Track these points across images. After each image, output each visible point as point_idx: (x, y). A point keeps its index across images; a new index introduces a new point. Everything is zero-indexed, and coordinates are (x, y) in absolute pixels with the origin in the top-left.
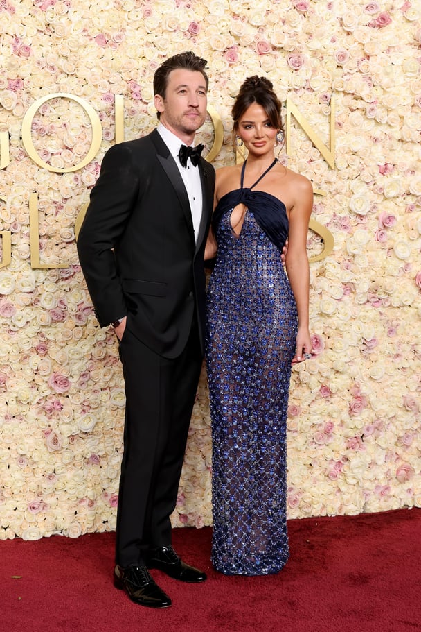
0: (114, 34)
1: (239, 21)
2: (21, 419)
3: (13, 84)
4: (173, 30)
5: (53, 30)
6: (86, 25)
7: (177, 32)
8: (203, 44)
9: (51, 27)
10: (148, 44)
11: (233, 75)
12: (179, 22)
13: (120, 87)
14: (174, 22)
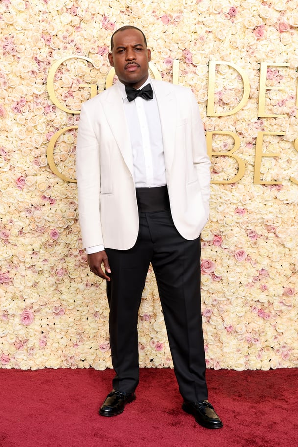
0: (175, 15)
1: (267, 7)
2: (97, 287)
3: (101, 50)
4: (218, 12)
5: (131, 11)
6: (155, 8)
7: (220, 14)
8: (239, 24)
9: (129, 9)
10: (198, 23)
11: (259, 47)
12: (223, 7)
13: (177, 54)
14: (218, 7)
